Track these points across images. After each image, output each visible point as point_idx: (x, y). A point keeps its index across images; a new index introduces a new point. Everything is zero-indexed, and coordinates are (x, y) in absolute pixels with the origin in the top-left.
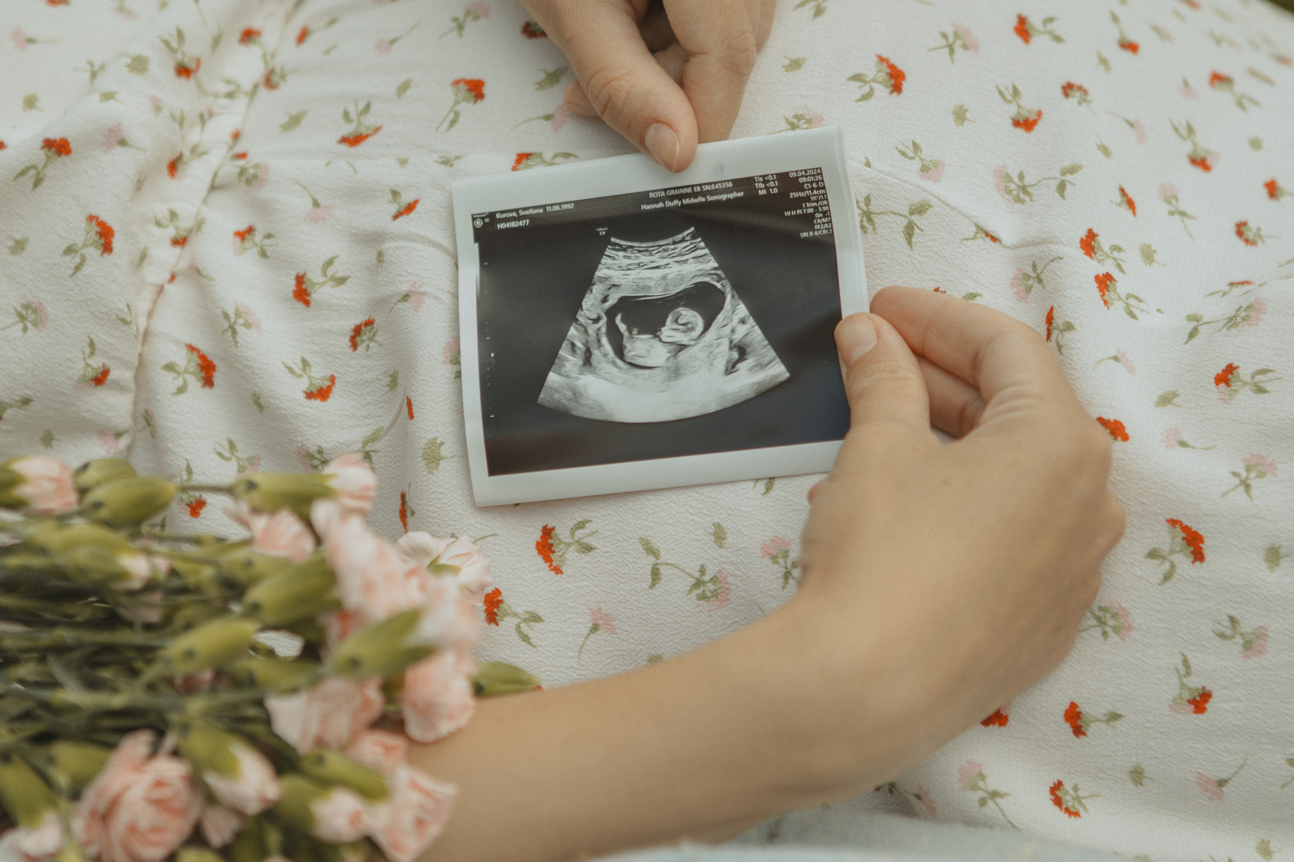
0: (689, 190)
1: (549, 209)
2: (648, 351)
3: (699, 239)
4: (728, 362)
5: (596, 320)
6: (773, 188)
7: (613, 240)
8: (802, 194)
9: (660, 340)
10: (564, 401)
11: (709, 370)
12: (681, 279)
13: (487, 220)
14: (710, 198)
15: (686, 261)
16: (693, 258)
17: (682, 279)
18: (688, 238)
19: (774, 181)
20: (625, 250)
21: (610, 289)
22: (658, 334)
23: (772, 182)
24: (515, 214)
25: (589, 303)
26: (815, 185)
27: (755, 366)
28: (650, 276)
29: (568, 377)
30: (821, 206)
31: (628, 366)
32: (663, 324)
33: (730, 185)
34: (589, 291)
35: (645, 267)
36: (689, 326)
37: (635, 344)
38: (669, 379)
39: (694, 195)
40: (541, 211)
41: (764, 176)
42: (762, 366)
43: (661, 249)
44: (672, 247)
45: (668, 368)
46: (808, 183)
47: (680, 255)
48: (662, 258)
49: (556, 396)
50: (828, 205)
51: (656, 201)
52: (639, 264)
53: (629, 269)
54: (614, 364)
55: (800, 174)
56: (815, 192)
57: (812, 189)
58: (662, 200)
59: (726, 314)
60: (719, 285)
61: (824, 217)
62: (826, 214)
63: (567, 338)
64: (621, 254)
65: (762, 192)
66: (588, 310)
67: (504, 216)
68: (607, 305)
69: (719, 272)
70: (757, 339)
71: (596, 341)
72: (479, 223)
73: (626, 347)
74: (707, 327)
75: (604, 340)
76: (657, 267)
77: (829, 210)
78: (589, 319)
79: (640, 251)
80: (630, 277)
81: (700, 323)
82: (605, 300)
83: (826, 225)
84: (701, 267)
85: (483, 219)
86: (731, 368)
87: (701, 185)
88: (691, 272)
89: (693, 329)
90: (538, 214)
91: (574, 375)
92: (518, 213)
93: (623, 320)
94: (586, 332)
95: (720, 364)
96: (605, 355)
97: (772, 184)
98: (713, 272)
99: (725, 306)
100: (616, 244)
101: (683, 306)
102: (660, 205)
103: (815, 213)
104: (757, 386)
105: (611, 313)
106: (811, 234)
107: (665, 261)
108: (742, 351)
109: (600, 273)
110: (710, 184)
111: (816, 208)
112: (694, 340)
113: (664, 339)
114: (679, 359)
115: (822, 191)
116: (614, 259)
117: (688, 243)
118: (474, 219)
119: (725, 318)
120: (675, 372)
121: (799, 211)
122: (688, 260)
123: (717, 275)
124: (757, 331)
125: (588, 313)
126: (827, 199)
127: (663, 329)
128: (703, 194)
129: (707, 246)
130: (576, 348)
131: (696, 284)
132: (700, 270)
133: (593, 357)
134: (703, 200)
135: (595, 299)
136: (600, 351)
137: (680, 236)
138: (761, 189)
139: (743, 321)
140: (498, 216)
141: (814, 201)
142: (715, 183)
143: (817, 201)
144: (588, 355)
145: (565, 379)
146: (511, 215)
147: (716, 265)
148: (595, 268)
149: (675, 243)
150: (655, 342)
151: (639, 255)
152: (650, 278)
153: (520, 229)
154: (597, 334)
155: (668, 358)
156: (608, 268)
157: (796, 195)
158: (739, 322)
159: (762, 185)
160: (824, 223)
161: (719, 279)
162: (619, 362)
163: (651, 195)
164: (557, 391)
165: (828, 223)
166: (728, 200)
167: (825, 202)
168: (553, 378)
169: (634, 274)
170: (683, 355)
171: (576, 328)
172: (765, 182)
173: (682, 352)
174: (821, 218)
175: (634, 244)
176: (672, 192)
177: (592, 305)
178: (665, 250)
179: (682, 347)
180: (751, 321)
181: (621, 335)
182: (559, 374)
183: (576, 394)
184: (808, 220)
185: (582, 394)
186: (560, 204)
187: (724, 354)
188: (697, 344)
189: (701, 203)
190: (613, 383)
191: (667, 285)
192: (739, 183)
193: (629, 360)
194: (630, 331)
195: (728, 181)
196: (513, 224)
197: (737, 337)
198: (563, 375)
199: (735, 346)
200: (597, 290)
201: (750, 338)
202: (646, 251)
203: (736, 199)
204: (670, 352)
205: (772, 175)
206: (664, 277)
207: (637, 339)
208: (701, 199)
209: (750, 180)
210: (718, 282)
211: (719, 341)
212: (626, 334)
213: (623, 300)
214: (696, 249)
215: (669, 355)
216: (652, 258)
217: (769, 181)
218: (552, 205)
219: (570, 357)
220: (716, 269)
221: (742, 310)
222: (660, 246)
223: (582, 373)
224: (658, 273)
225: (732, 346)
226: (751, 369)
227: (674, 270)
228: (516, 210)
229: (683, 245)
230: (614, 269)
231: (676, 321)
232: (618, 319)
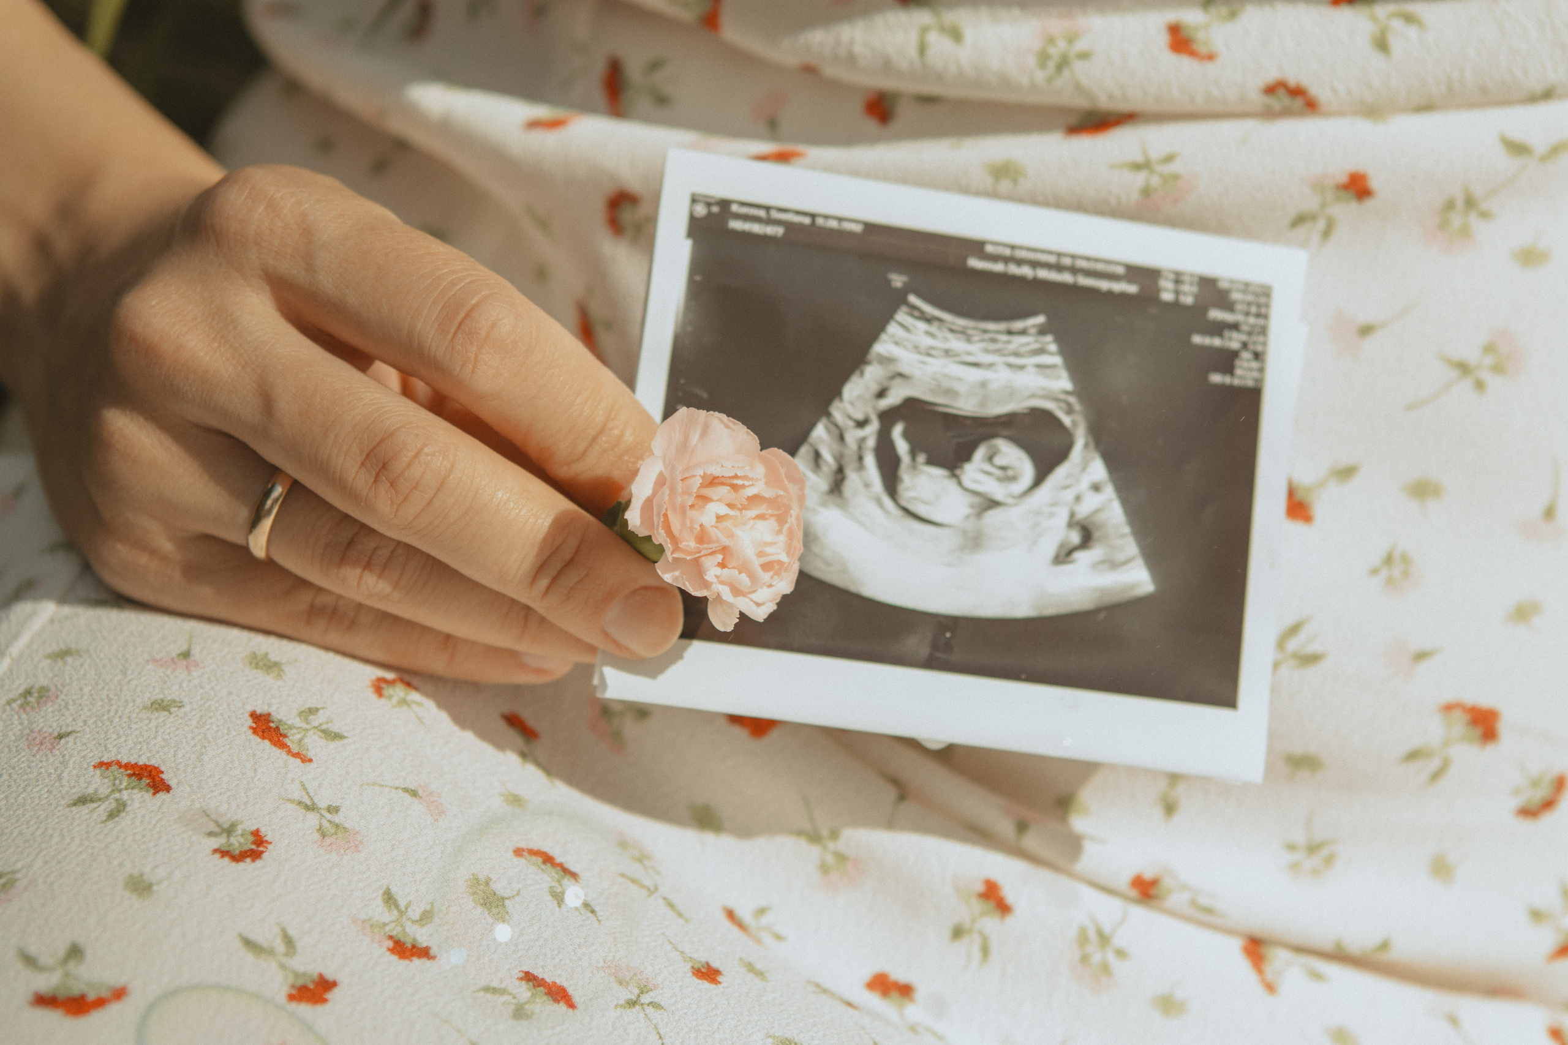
0: (1053, 259)
1: (820, 221)
2: (937, 496)
3: (1050, 338)
4: (1062, 546)
5: (861, 424)
6: (1185, 294)
7: (913, 299)
8: (1229, 317)
9: (960, 484)
11: (1029, 551)
12: (1011, 395)
13: (715, 209)
14: (1084, 281)
15: (1021, 368)
16: (1035, 365)
17: (1011, 392)
18: (1032, 332)
19: (1192, 284)
20: (929, 320)
21: (892, 378)
22: (958, 472)
23: (1188, 286)
24: (762, 213)
25: (856, 393)
26: (1253, 309)
27: (1103, 562)
28: (962, 375)
30: (1254, 343)
31: (900, 513)
32: (968, 458)
33: (1121, 270)
34: (857, 373)
35: (958, 359)
36: (1010, 473)
37: (917, 479)
38: (963, 548)
39: (1059, 268)
40: (808, 221)
41: (1178, 273)
42: (1113, 564)
43: (987, 336)
44: (1004, 338)
45: (964, 532)
46: (1243, 302)
47: (1016, 354)
48: (987, 351)
50: (1265, 344)
51: (995, 258)
52: (946, 351)
53: (929, 355)
54: (879, 502)
55: (1235, 287)
56: (1251, 319)
57: (1247, 314)
58: (1006, 260)
59: (1071, 469)
60: (1067, 420)
61: (1255, 360)
62: (1257, 356)
63: (811, 440)
64: (922, 326)
65: (1167, 296)
66: (852, 404)
67: (744, 210)
68: (885, 403)
70: (1114, 520)
71: (855, 457)
72: (701, 210)
73: (901, 480)
74: (1038, 481)
75: (870, 460)
76: (976, 365)
77: (1265, 353)
78: (850, 417)
79: (952, 331)
80: (930, 369)
81: (1027, 470)
82: (881, 394)
83: (1254, 373)
84: (1044, 383)
85: (709, 205)
86: (1064, 555)
87: (1074, 257)
88: (1028, 388)
89: (1013, 479)
90: (801, 224)
91: (810, 505)
92: (767, 212)
93: (906, 435)
94: (842, 438)
95: (1049, 546)
96: (867, 485)
97: (1187, 288)
98: (1062, 396)
99: (1072, 456)
100: (914, 307)
101: (1005, 438)
102: (998, 267)
103: (1241, 350)
105: (888, 418)
106: (1227, 380)
107: (989, 358)
108: (1087, 535)
109: (881, 347)
110: (1088, 259)
111: (1244, 343)
112: (1014, 497)
113: (967, 483)
114: (984, 521)
115: (1261, 322)
116: (909, 330)
117: (1033, 339)
118: (694, 201)
119: (1069, 474)
120: (974, 542)
121: (1217, 342)
122: (1025, 366)
123: (1069, 405)
124: (1118, 508)
125: (850, 409)
126: (1266, 336)
127: (967, 467)
128: (1074, 270)
130: (821, 462)
131: (1032, 408)
132: (1043, 388)
133: (847, 483)
134: (1073, 280)
135: (866, 389)
136: (860, 477)
137: (1018, 325)
138: (1167, 291)
139: (1096, 488)
140: (734, 208)
141: (1245, 333)
142: (1098, 260)
143: (1250, 334)
144: (839, 477)
146: (755, 211)
147: (1070, 387)
148: (874, 337)
149: (1010, 332)
150: (951, 485)
151: (950, 335)
152: (959, 379)
153: (765, 238)
154: (860, 448)
155: (967, 517)
156: (897, 343)
157: (1219, 315)
158: (1090, 488)
159: (1170, 285)
160: (1251, 370)
161: (1070, 411)
162: (887, 501)
163: (990, 248)
165: (1258, 370)
166: (1113, 293)
167: (1262, 339)
169: (937, 366)
170: (993, 517)
171: (827, 429)
172: (1178, 282)
173: (991, 512)
174: (1248, 361)
175: (945, 316)
176: (1024, 253)
177: (859, 397)
178: (993, 341)
179: (993, 504)
180: (1109, 491)
181: (898, 459)
184: (1227, 361)
186: (840, 220)
187: (1057, 531)
188: (1015, 505)
189: (1066, 284)
190: (872, 533)
191: (985, 397)
192: (1135, 272)
193: (904, 503)
194: (913, 454)
195: (1119, 263)
196: (756, 228)
197: (1083, 510)
199: (1078, 523)
200: (872, 374)
201: (1102, 517)
202: (963, 333)
203: (1123, 296)
204: (971, 507)
205: (1193, 274)
206: (984, 384)
207: (923, 472)
208: (1067, 278)
209: (1154, 273)
210: (1068, 415)
212: (905, 459)
213: (910, 402)
214: (1041, 351)
215: (968, 511)
216: (970, 348)
217: (1184, 283)
218: (826, 217)
219: (810, 474)
220: (1067, 393)
221: (1098, 470)
222: (985, 331)
223: (824, 504)
224: (974, 375)
225: (1073, 522)
226: (1096, 565)
227: (1000, 377)
228: (768, 209)
229: (1022, 339)
230: (905, 347)
231: (990, 459)
232: (897, 431)
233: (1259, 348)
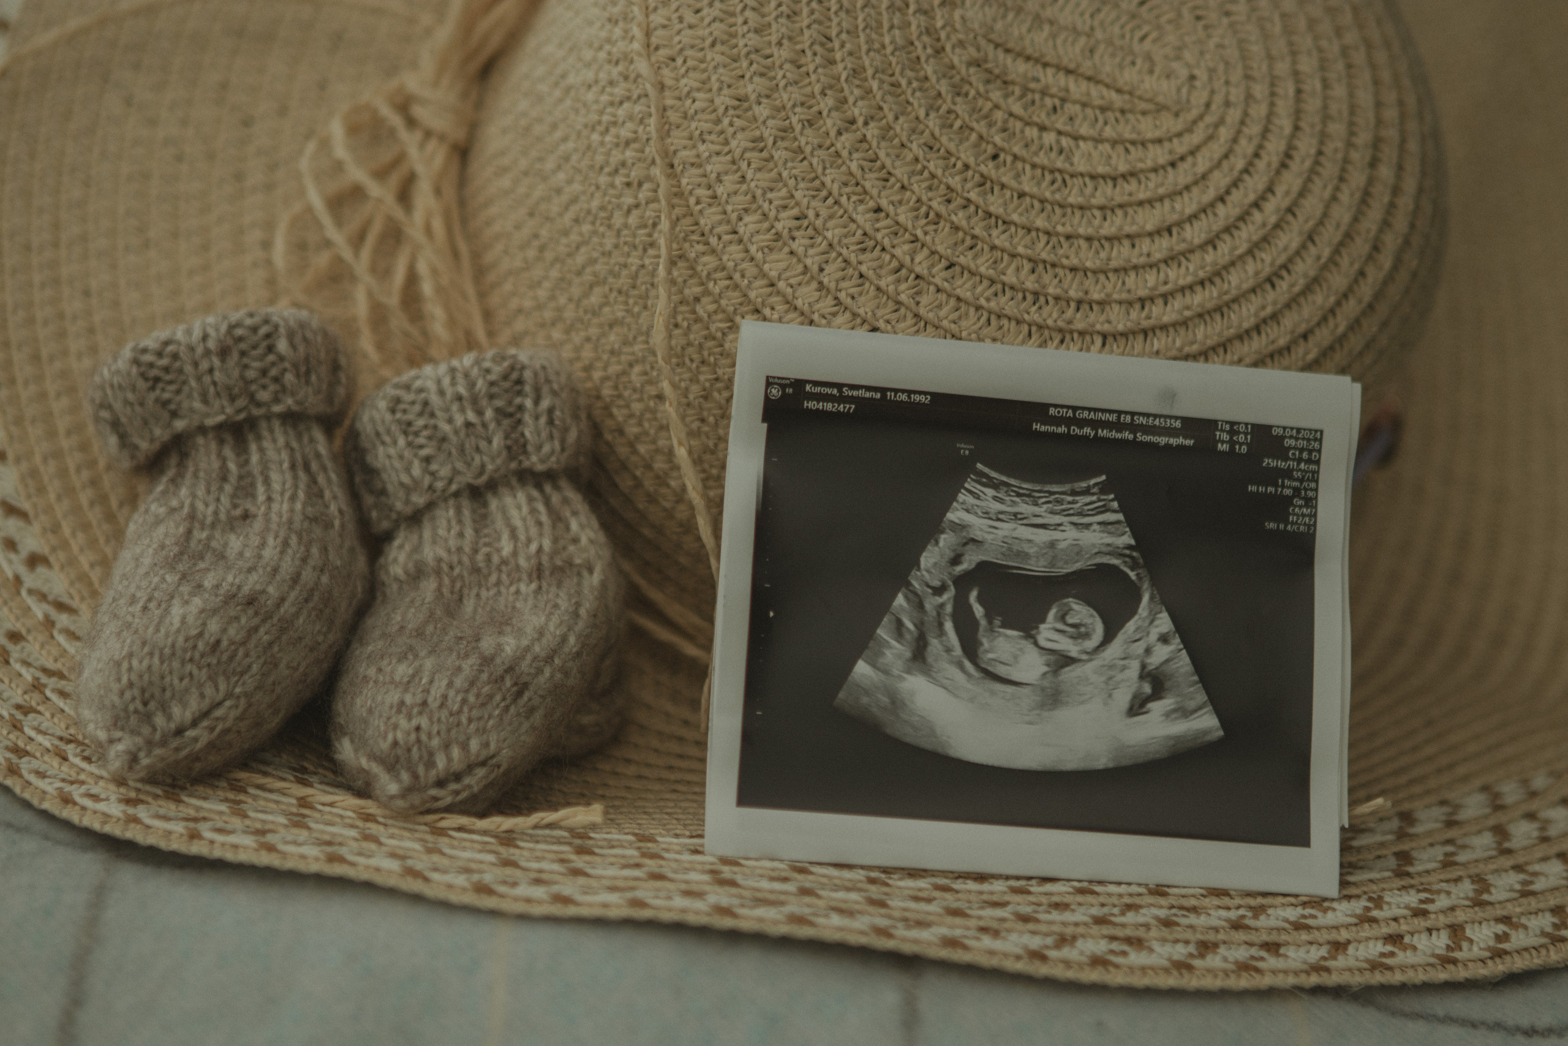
0: (1113, 418)
1: (890, 395)
2: (1016, 657)
3: (1112, 496)
4: (1135, 697)
5: (939, 591)
6: (1241, 444)
7: (979, 466)
8: (1282, 464)
9: (1036, 644)
10: (875, 710)
11: (1106, 704)
12: (1078, 553)
13: (790, 391)
14: (1141, 437)
15: (1088, 526)
16: (1099, 523)
17: (1078, 550)
18: (1095, 490)
19: (1246, 434)
20: (995, 485)
21: (965, 544)
23: (1242, 436)
24: (835, 392)
25: (932, 561)
26: (1305, 455)
27: (1175, 711)
28: (1031, 537)
29: (887, 672)
30: (1306, 490)
33: (1178, 424)
34: (933, 541)
35: (1025, 522)
36: (1083, 629)
37: (996, 643)
38: (1042, 706)
39: (1119, 426)
40: (878, 396)
41: (1232, 424)
42: (1184, 712)
43: (1052, 498)
44: (1070, 498)
45: (1043, 689)
46: (1295, 448)
47: (1081, 514)
48: (1053, 512)
49: (865, 700)
50: (1316, 490)
51: (1057, 421)
52: (1015, 514)
53: (999, 520)
54: (960, 665)
55: (1288, 433)
56: (1302, 466)
57: (1300, 460)
58: (1069, 422)
59: (1140, 623)
60: (1132, 575)
61: (1307, 506)
62: (1311, 502)
63: (892, 609)
64: (990, 492)
65: (1223, 447)
66: (928, 571)
67: (818, 389)
68: (959, 569)
69: (1135, 554)
70: (1182, 670)
71: (935, 624)
72: (775, 392)
73: (982, 644)
74: (1109, 637)
75: (949, 626)
76: (1043, 526)
77: (1316, 498)
78: (928, 586)
79: (1019, 495)
80: (1000, 533)
82: (956, 560)
83: (1307, 519)
84: (1109, 540)
85: (783, 387)
86: (1137, 707)
87: (1133, 414)
88: (1094, 545)
89: (1087, 636)
90: (872, 399)
91: (896, 672)
92: (840, 391)
94: (920, 606)
95: (1123, 698)
96: (949, 650)
97: (1241, 438)
98: (1127, 552)
99: (1140, 610)
100: (982, 474)
101: (1075, 597)
102: (1062, 429)
103: (1293, 497)
104: (1172, 742)
105: (963, 582)
106: (1282, 526)
107: (1057, 519)
108: (1159, 685)
109: (954, 515)
110: (1148, 415)
111: (1297, 491)
112: (1087, 653)
113: (1043, 643)
114: (1061, 678)
115: (1313, 467)
116: (978, 498)
117: (1094, 498)
118: (769, 382)
119: (1137, 629)
120: (1053, 698)
121: (1271, 489)
122: (1091, 524)
123: (1132, 557)
124: (1184, 658)
125: (926, 576)
126: (1317, 482)
127: (1042, 627)
128: (1133, 428)
129: (1122, 509)
130: (903, 630)
131: (1099, 565)
132: (1108, 545)
133: (930, 649)
134: (1131, 437)
135: (942, 556)
136: (941, 643)
137: (1084, 485)
138: (1223, 442)
139: (1164, 639)
140: (808, 388)
141: (1297, 480)
142: (1155, 416)
143: (1301, 481)
144: (921, 644)
145: (882, 677)
146: (829, 391)
147: (1133, 542)
148: (947, 508)
149: (1074, 493)
151: (1017, 499)
152: (1030, 541)
153: (837, 416)
154: (939, 614)
155: (1044, 674)
156: (967, 511)
157: (1273, 463)
158: (1159, 640)
159: (1225, 437)
160: (1303, 515)
161: (1134, 566)
162: (968, 664)
163: (1052, 411)
164: (867, 692)
165: (1310, 516)
166: (1168, 446)
167: (1313, 485)
168: (862, 669)
169: (1006, 528)
170: (1069, 674)
171: (906, 597)
172: (1233, 432)
173: (1067, 669)
174: (1301, 507)
175: (1012, 481)
176: (1086, 414)
177: (935, 564)
178: (1059, 502)
180: (1176, 642)
181: (975, 623)
182: (874, 665)
183: (897, 703)
184: (1280, 507)
185: (905, 704)
186: (910, 392)
187: (1129, 683)
189: (1126, 442)
190: (956, 696)
191: (1054, 557)
192: (1191, 425)
194: (989, 616)
195: (1176, 418)
196: (829, 407)
197: (1155, 660)
198: (878, 669)
199: (1149, 674)
200: (946, 540)
201: (1173, 666)
202: (1029, 496)
203: (1181, 447)
204: (1048, 665)
205: (1246, 424)
206: (1052, 545)
207: (1000, 634)
208: (1127, 435)
209: (1210, 425)
210: (1132, 569)
211: (1122, 662)
212: (983, 622)
213: (983, 566)
214: (1105, 509)
215: (1045, 669)
216: (1036, 510)
217: (1238, 433)
218: (896, 391)
219: (893, 643)
220: (1129, 547)
221: (1164, 623)
222: (1052, 493)
223: (909, 672)
224: (1043, 536)
225: (1145, 674)
226: (1167, 715)
227: (1068, 536)
228: (839, 386)
229: (1088, 499)
230: (976, 514)
231: (1062, 618)
232: (973, 595)
233: (1310, 494)
